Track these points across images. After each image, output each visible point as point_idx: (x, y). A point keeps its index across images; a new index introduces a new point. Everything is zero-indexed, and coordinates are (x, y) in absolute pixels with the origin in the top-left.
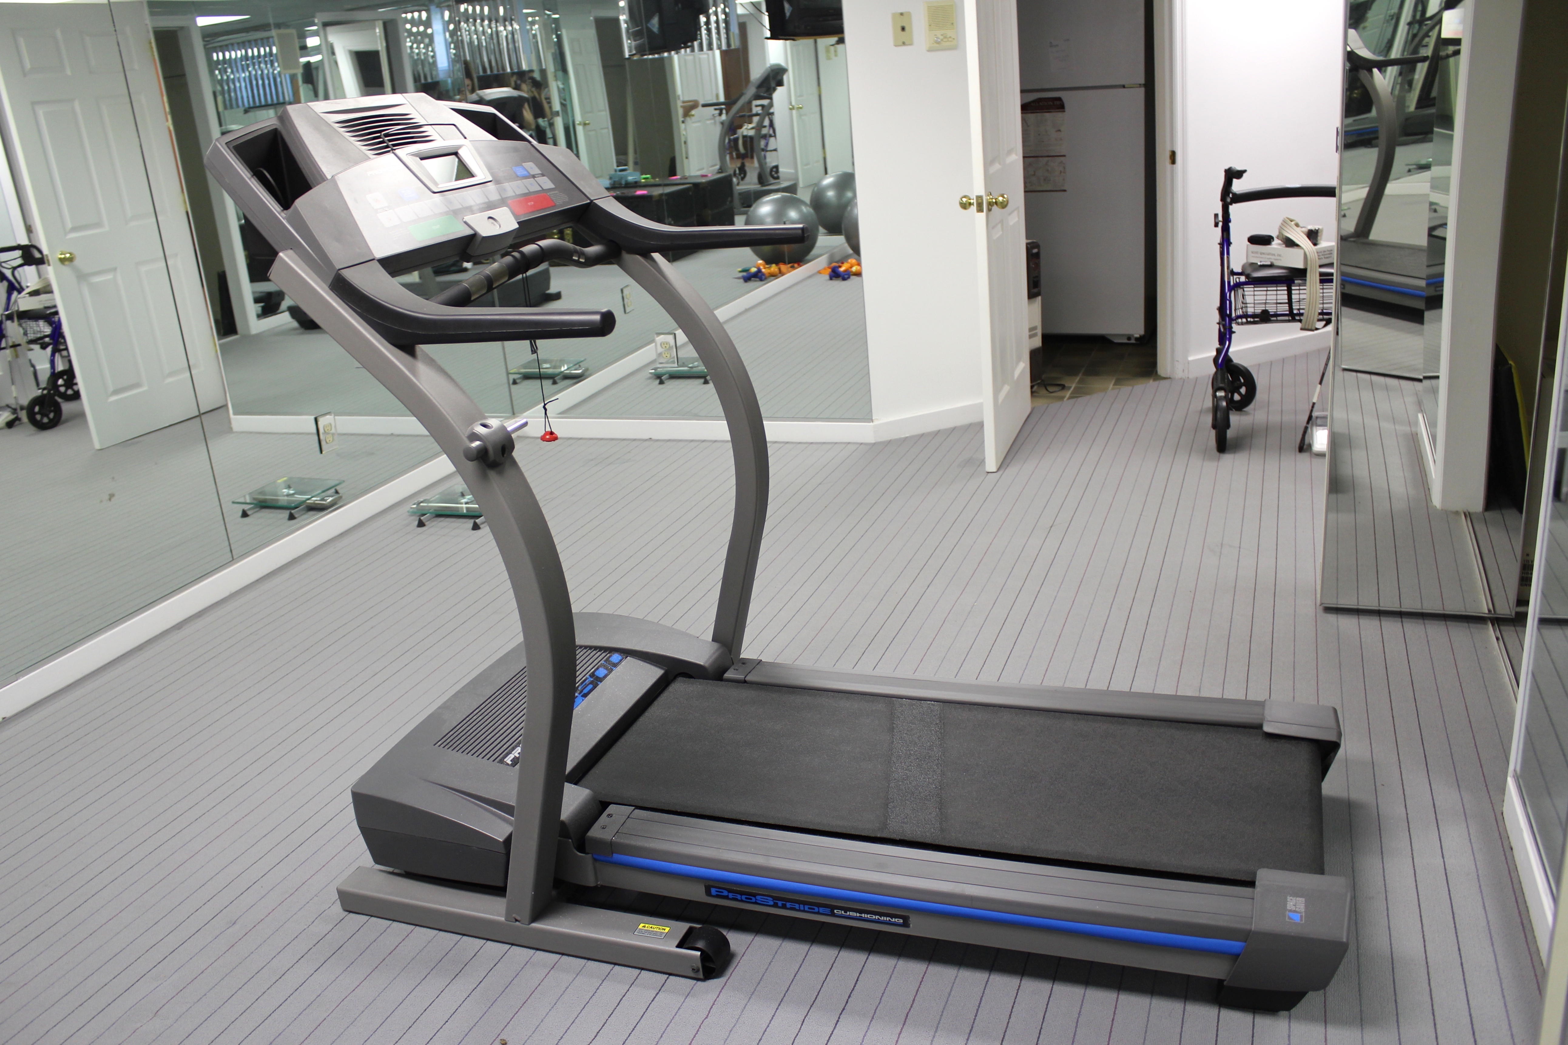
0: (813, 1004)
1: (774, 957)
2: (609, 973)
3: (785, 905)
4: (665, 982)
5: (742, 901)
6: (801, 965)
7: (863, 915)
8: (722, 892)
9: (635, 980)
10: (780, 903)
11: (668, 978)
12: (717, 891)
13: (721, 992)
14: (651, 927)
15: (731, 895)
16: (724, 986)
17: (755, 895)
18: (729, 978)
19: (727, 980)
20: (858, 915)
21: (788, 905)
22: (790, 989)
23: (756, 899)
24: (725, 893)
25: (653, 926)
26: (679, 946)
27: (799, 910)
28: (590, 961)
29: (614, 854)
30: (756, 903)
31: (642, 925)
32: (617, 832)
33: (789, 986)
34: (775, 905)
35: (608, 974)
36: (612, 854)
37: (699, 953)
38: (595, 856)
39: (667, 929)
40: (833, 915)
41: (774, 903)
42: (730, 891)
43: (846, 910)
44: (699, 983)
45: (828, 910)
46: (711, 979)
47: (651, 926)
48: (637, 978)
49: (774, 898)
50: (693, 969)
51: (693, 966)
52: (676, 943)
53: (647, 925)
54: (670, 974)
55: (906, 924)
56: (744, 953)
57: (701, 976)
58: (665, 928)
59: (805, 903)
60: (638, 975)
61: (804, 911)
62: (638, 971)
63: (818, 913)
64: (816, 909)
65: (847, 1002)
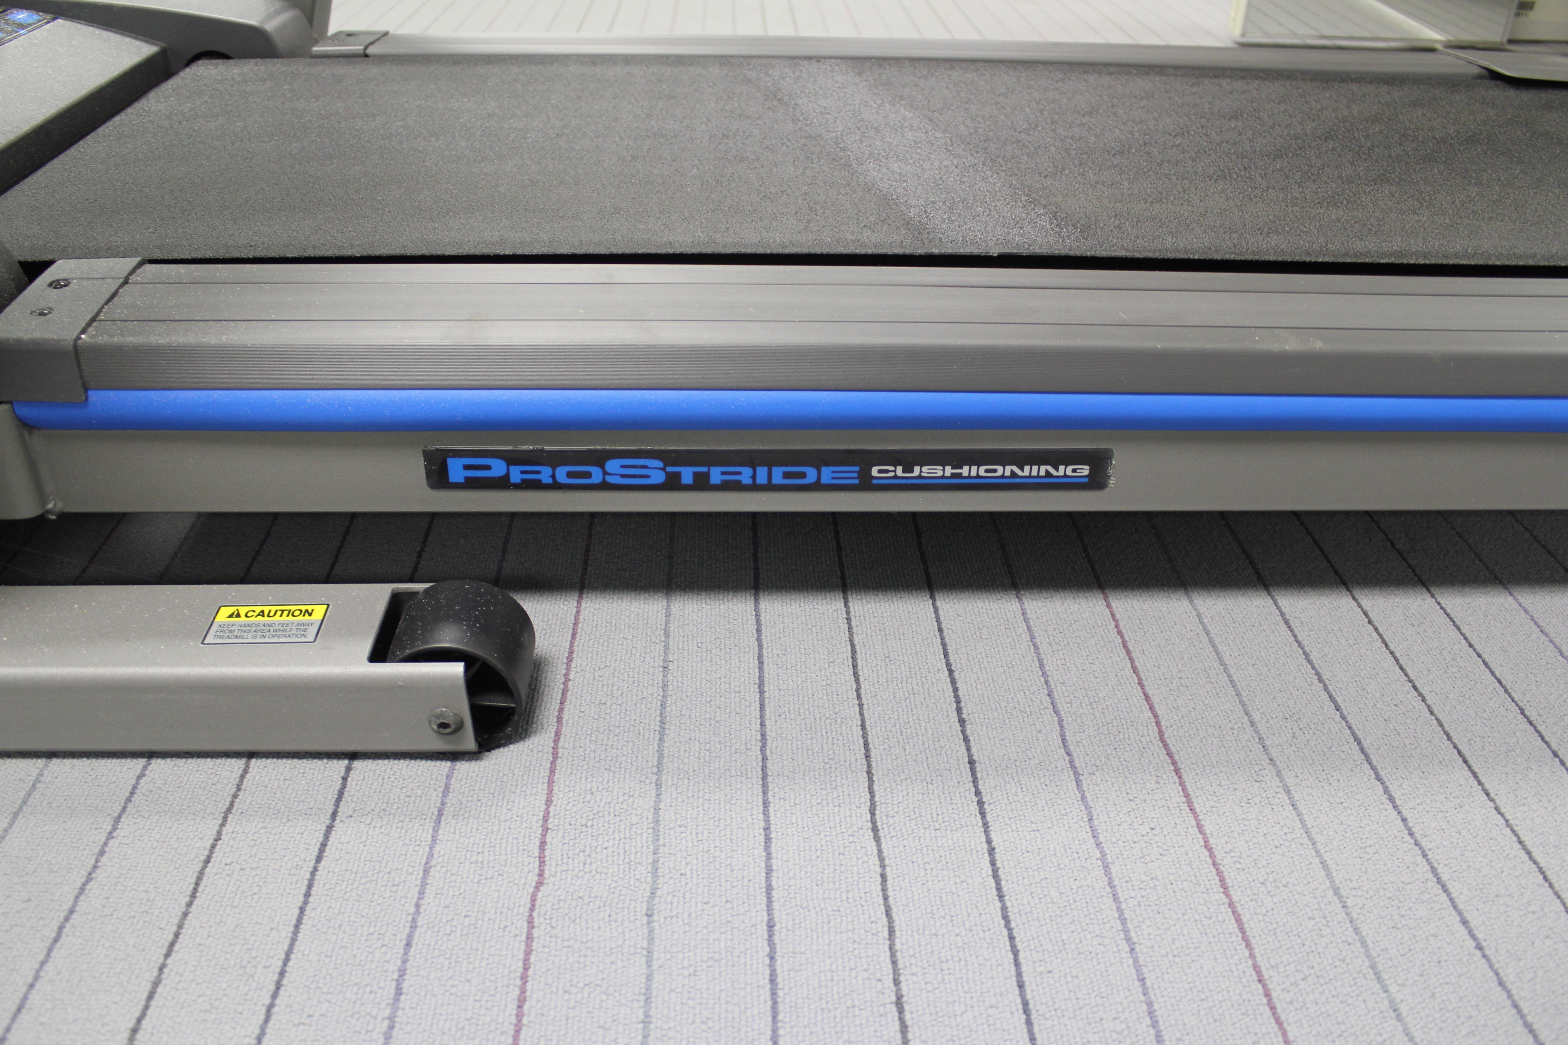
0: (869, 766)
1: (666, 647)
2: (135, 787)
3: (707, 475)
4: (344, 786)
5: (556, 486)
6: (760, 656)
7: (965, 471)
8: (488, 468)
9: (235, 796)
10: (687, 475)
11: (348, 769)
12: (467, 467)
13: (551, 783)
14: (262, 613)
15: (516, 474)
16: (553, 763)
17: (600, 459)
18: (558, 734)
19: (556, 741)
20: (949, 471)
21: (716, 475)
22: (770, 734)
23: (605, 473)
24: (498, 468)
25: (266, 609)
26: (378, 654)
27: (754, 487)
28: (55, 761)
29: (90, 393)
30: (604, 486)
31: (225, 612)
32: (93, 319)
33: (762, 725)
34: (672, 484)
35: (132, 793)
36: (86, 389)
37: (457, 669)
38: (24, 411)
39: (319, 612)
40: (866, 484)
41: (668, 475)
42: (512, 459)
43: (908, 460)
44: (463, 767)
45: (849, 474)
46: (499, 746)
47: (258, 609)
48: (239, 788)
49: (669, 458)
50: (444, 725)
51: (442, 715)
52: (367, 646)
53: (243, 610)
54: (353, 756)
55: (1096, 482)
56: (571, 653)
57: (469, 742)
58: (310, 608)
59: (771, 459)
60: (242, 777)
61: (769, 487)
62: (238, 764)
63: (817, 487)
64: (811, 475)
65: (966, 739)
